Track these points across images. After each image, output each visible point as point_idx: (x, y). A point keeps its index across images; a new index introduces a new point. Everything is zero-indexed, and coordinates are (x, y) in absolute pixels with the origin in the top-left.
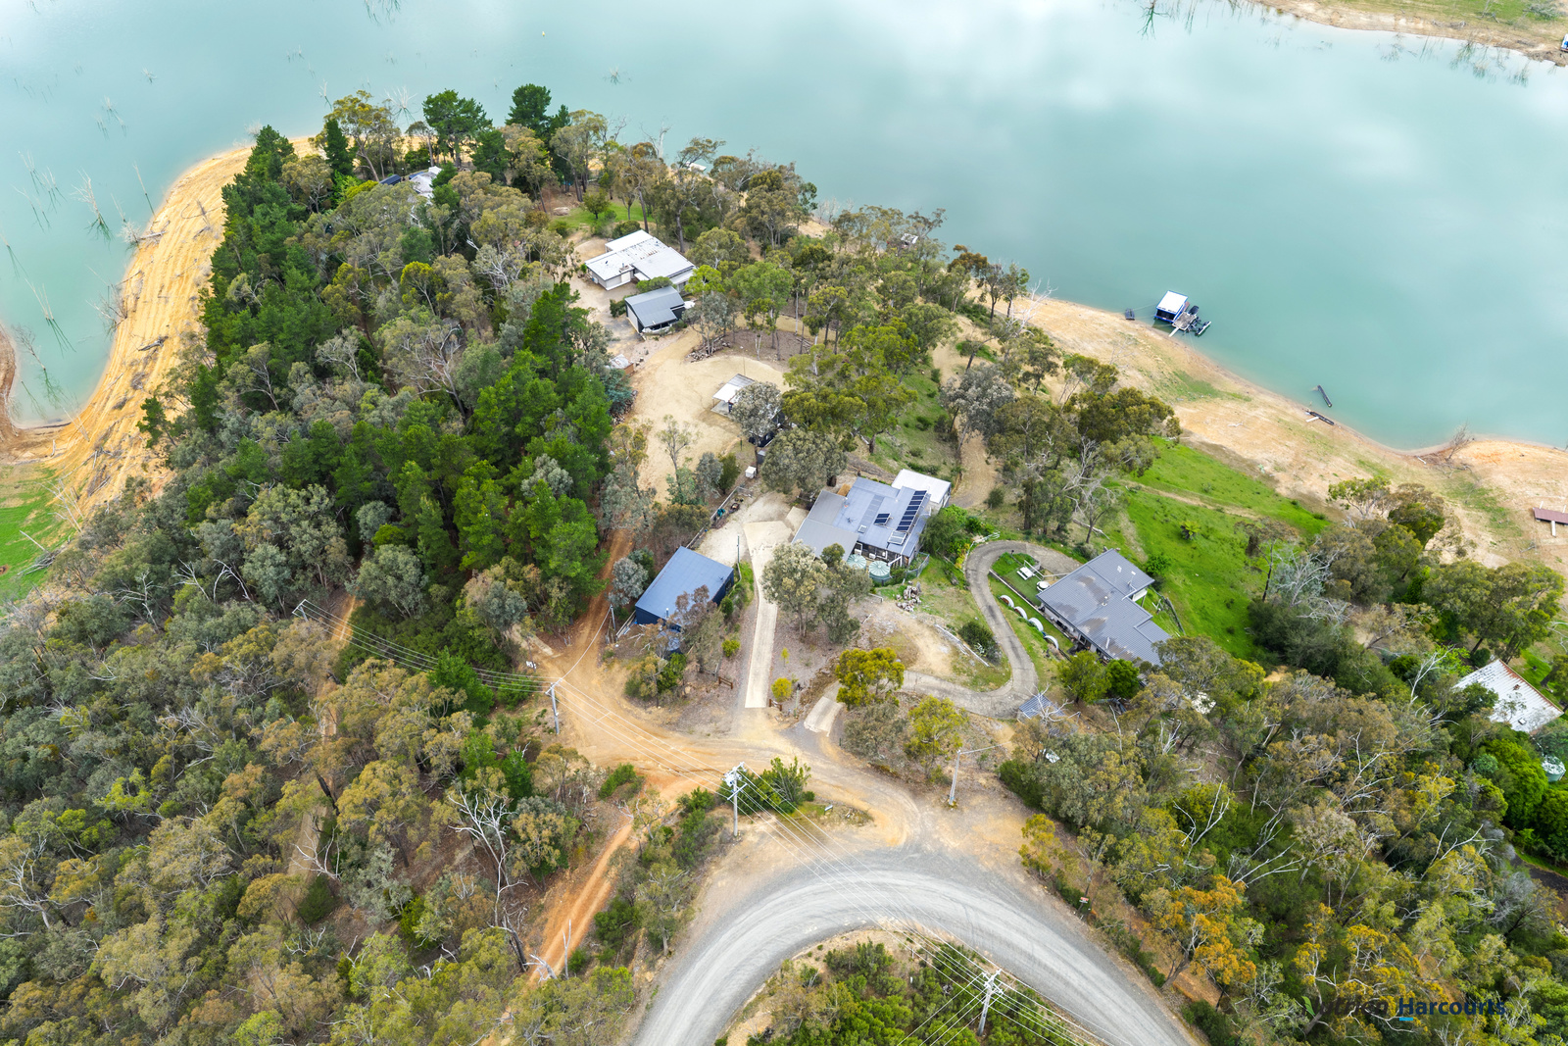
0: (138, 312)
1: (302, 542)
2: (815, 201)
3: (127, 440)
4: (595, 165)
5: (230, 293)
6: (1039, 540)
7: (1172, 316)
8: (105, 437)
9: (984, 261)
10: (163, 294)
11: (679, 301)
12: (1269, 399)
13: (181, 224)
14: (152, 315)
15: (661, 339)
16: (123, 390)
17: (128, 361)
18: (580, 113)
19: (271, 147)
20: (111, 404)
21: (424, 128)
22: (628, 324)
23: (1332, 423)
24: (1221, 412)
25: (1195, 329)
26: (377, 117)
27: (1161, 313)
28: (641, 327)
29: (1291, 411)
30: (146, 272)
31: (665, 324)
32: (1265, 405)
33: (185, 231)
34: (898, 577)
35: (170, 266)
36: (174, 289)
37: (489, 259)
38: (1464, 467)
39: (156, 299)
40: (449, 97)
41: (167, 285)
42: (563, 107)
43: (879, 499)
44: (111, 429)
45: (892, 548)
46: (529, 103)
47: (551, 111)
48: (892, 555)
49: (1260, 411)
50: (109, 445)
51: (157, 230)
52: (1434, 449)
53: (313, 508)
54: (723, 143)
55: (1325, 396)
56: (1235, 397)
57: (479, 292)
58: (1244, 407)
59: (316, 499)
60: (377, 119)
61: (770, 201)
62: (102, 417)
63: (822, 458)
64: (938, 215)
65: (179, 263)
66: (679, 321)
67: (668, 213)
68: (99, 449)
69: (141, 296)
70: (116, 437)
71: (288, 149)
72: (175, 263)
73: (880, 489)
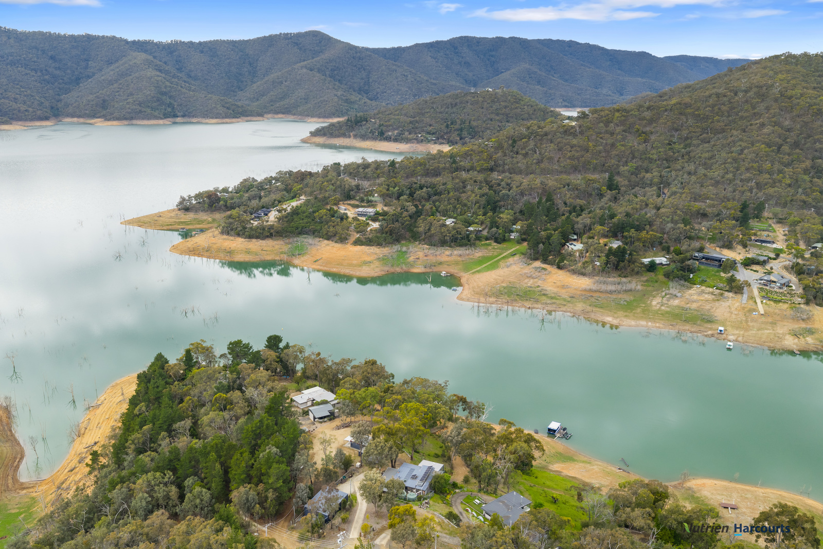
0: (86, 434)
1: (159, 493)
2: (394, 380)
3: (73, 483)
4: (299, 367)
5: (136, 411)
6: (484, 492)
7: (555, 431)
8: (63, 483)
9: (465, 399)
10: (99, 426)
11: (332, 408)
12: (600, 463)
13: (111, 400)
14: (92, 435)
15: (323, 423)
16: (74, 464)
17: (78, 453)
18: (295, 346)
19: (161, 360)
20: (67, 470)
21: (226, 357)
22: (309, 419)
23: (629, 473)
24: (577, 466)
25: (566, 436)
26: (207, 350)
27: (550, 430)
28: (315, 418)
29: (610, 468)
30: (92, 419)
31: (325, 417)
32: (597, 465)
33: (113, 402)
34: (419, 499)
35: (104, 415)
36: (104, 424)
37: (251, 392)
38: (689, 489)
39: (95, 428)
40: (239, 342)
41: (101, 422)
42: (287, 343)
43: (413, 470)
44: (66, 479)
45: (417, 488)
46: (274, 342)
47: (281, 345)
48: (418, 490)
49: (595, 467)
50: (64, 486)
51: (99, 403)
52: (676, 483)
53: (166, 480)
54: (355, 359)
55: (625, 463)
56: (583, 462)
57: (246, 404)
58: (588, 465)
59: (168, 476)
60: (207, 352)
61: (372, 369)
62: (62, 476)
63: (387, 449)
64: (446, 383)
65: (108, 414)
66: (331, 416)
67: (329, 380)
68: (59, 488)
69: (88, 429)
70: (68, 482)
71: (167, 362)
72: (106, 414)
73: (413, 466)
